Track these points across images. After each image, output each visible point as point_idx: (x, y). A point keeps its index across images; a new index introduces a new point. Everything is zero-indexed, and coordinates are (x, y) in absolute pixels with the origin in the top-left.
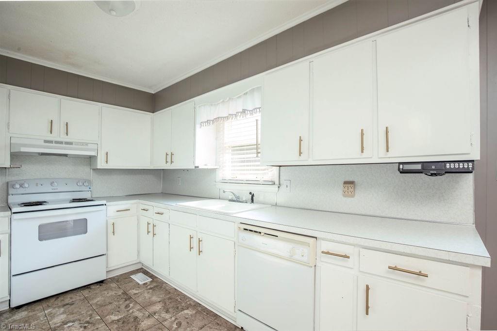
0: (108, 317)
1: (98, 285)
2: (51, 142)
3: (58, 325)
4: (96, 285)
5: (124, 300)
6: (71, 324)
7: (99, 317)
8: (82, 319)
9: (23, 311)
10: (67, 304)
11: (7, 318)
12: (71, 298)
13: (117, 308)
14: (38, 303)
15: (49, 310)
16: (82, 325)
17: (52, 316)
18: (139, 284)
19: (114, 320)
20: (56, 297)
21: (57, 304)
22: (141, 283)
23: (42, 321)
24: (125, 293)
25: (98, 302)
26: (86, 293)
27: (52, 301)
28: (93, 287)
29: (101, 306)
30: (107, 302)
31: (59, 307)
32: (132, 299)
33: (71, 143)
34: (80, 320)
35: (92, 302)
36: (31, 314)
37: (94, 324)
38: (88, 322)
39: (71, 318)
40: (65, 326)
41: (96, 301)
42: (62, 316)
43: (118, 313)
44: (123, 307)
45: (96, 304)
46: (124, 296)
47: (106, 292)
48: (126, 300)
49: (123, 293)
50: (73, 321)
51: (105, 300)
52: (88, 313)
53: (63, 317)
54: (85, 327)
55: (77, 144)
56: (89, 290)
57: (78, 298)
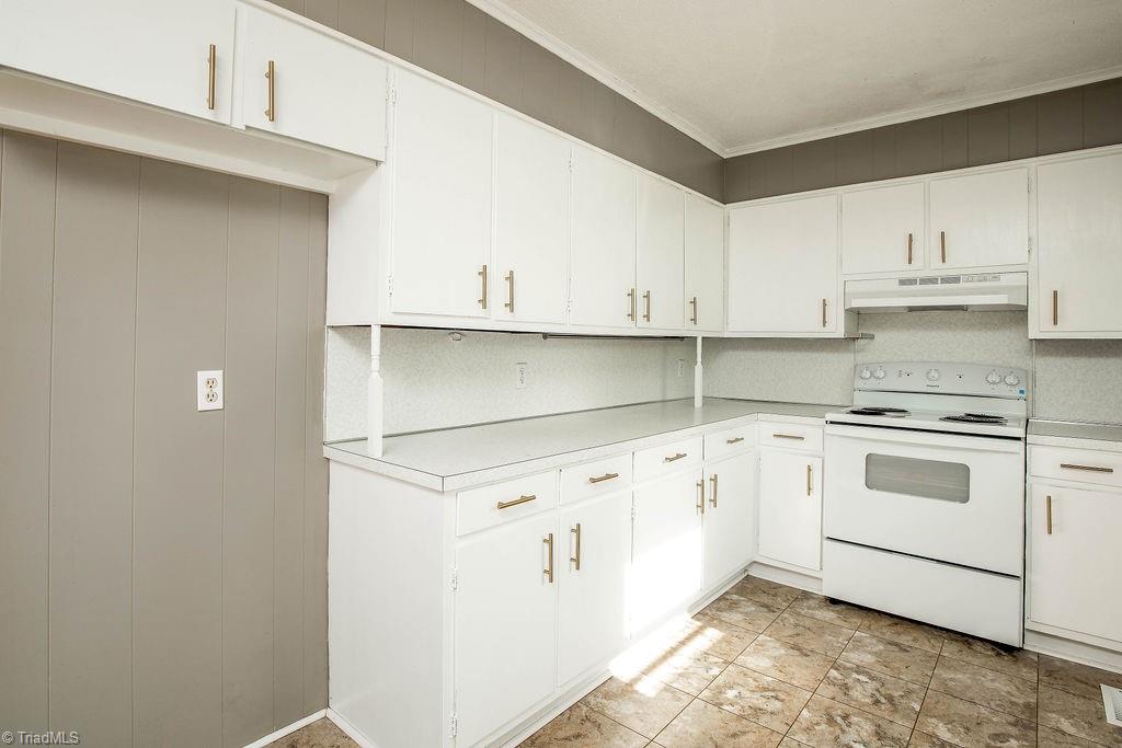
0: (933, 720)
1: (993, 650)
2: (912, 282)
3: (848, 665)
4: (990, 647)
5: (1012, 719)
6: (863, 678)
7: (917, 708)
8: (889, 686)
9: (833, 611)
10: (896, 645)
11: (809, 608)
12: (915, 640)
13: (975, 721)
14: (862, 613)
15: (864, 634)
16: (878, 695)
17: (858, 645)
18: (1102, 717)
19: (937, 737)
20: (896, 621)
21: (884, 634)
22: (1111, 719)
23: (838, 642)
24: (1033, 710)
25: (951, 679)
26: (950, 650)
27: (882, 623)
28: (978, 647)
29: (949, 693)
30: (970, 695)
31: (880, 640)
32: (1032, 734)
33: (956, 280)
34: (883, 685)
35: (941, 672)
36: (838, 622)
37: (895, 710)
38: (890, 699)
39: (878, 670)
40: (855, 675)
41: (952, 676)
42: (869, 656)
43: (962, 730)
44: (988, 730)
45: (944, 682)
46: (1023, 713)
47: (990, 675)
48: (1015, 725)
49: (1027, 706)
50: (873, 678)
51: (968, 687)
52: (911, 686)
53: (868, 659)
54: (877, 702)
55: (970, 278)
56: (965, 648)
57: (927, 648)
